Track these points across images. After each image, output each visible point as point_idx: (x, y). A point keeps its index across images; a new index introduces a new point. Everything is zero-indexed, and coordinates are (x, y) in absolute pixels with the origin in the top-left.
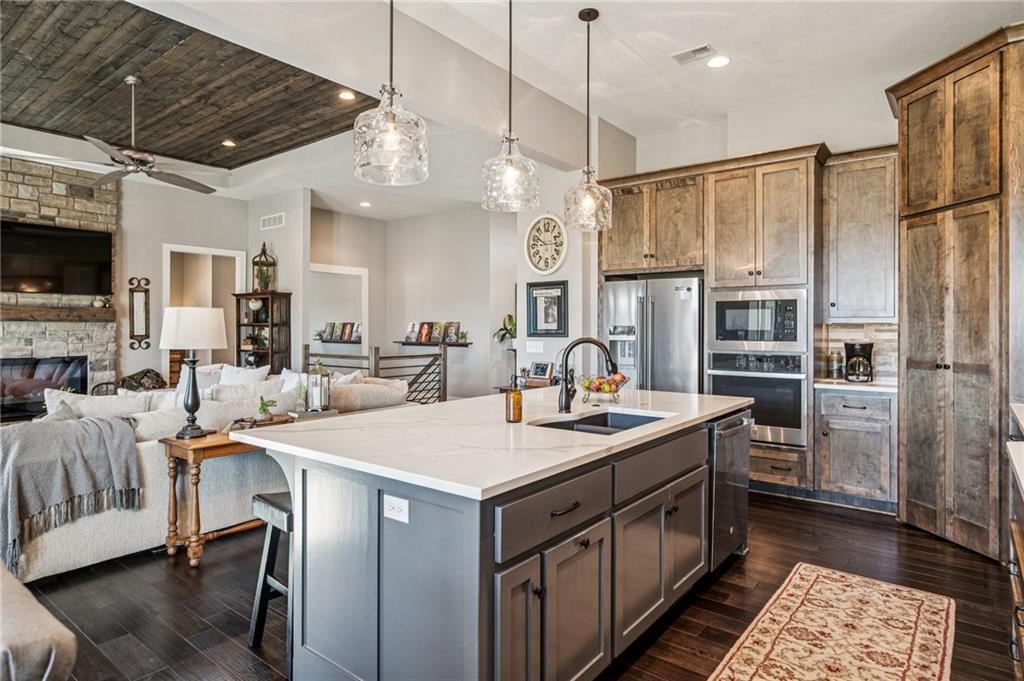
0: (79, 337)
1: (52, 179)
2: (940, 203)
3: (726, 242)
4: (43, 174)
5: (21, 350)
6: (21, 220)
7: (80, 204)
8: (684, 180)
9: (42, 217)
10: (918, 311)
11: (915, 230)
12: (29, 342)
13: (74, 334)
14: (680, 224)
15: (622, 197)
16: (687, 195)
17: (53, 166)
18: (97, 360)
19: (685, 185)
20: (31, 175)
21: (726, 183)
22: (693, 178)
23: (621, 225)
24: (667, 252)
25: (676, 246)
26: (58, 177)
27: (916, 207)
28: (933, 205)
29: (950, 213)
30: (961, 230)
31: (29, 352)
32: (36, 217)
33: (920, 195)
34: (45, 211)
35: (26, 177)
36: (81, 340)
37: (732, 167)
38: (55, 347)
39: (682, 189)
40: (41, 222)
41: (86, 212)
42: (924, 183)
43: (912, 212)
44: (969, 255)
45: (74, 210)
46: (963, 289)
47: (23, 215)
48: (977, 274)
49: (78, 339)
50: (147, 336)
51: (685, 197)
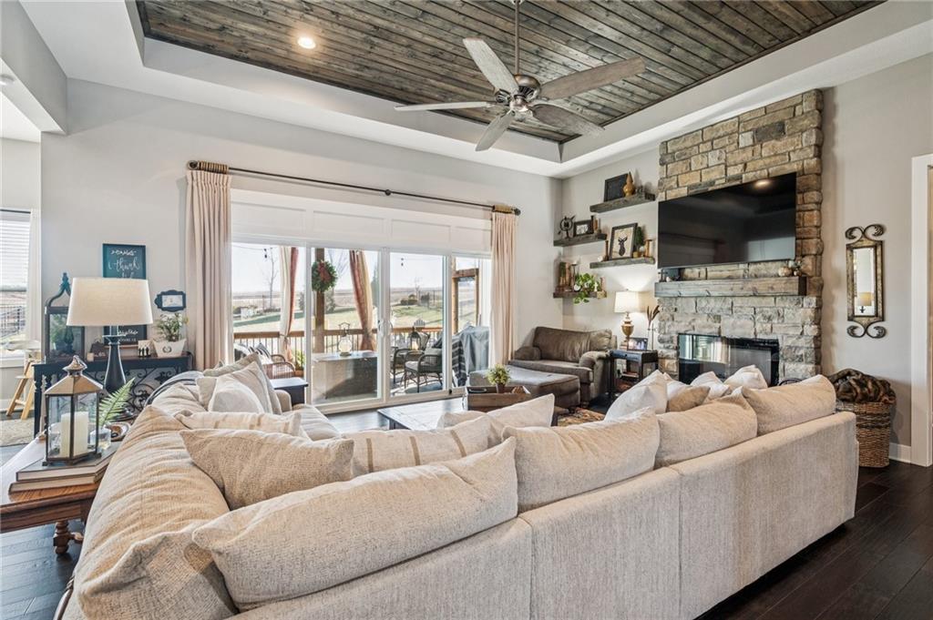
0: (768, 315)
1: (738, 132)
4: (729, 131)
5: (710, 327)
6: (710, 189)
7: (768, 148)
9: (729, 180)
12: (718, 318)
13: (761, 312)
17: (738, 116)
18: (790, 347)
20: (719, 137)
26: (744, 127)
31: (717, 330)
32: (723, 181)
34: (733, 172)
35: (715, 142)
36: (769, 319)
38: (741, 327)
40: (728, 185)
41: (775, 155)
45: (762, 157)
47: (712, 183)
49: (765, 317)
50: (880, 316)
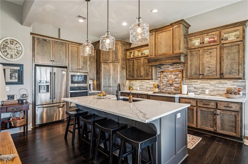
2: (109, 62)
3: (73, 61)
8: (63, 43)
10: (105, 78)
11: (105, 65)
14: (61, 54)
15: (42, 41)
16: (63, 47)
19: (63, 44)
21: (73, 47)
22: (65, 43)
23: (42, 50)
24: (58, 60)
25: (60, 59)
27: (105, 61)
28: (108, 62)
29: (111, 64)
30: (113, 66)
33: (106, 60)
37: (74, 44)
39: (61, 45)
42: (106, 58)
43: (104, 62)
44: (114, 70)
46: (113, 75)
48: (115, 73)
51: (62, 47)
